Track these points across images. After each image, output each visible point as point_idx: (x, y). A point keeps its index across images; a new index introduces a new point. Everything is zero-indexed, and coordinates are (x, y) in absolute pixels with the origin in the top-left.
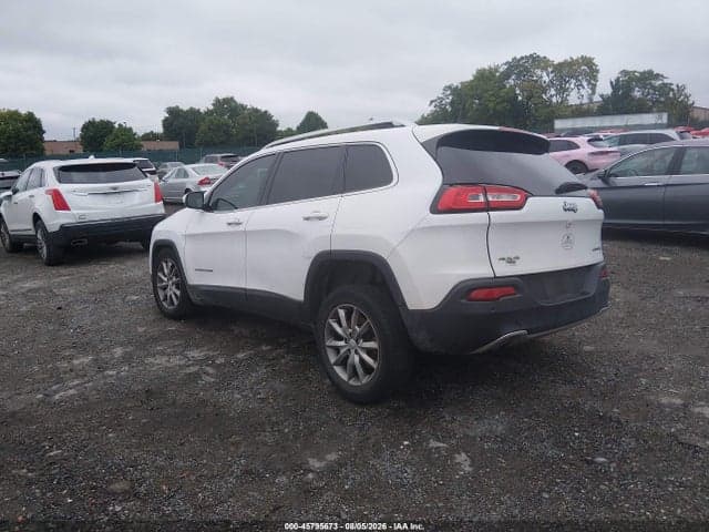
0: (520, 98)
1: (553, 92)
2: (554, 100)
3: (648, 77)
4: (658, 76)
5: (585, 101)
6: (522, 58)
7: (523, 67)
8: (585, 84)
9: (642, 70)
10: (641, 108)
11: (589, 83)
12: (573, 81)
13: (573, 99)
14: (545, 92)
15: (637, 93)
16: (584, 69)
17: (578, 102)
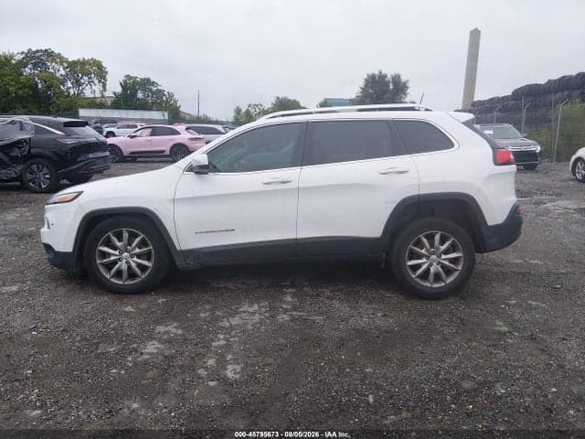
0: (40, 86)
1: (69, 84)
2: (72, 92)
3: (146, 83)
4: (153, 84)
5: (98, 95)
6: (38, 51)
7: (40, 59)
8: (96, 81)
9: (142, 77)
10: (143, 106)
11: (100, 82)
12: (86, 78)
13: (88, 93)
14: (63, 84)
15: (140, 95)
16: (95, 70)
17: (92, 96)
